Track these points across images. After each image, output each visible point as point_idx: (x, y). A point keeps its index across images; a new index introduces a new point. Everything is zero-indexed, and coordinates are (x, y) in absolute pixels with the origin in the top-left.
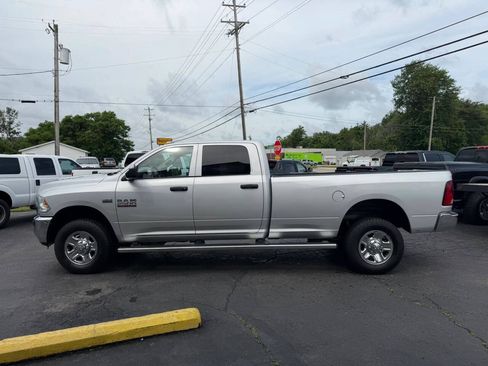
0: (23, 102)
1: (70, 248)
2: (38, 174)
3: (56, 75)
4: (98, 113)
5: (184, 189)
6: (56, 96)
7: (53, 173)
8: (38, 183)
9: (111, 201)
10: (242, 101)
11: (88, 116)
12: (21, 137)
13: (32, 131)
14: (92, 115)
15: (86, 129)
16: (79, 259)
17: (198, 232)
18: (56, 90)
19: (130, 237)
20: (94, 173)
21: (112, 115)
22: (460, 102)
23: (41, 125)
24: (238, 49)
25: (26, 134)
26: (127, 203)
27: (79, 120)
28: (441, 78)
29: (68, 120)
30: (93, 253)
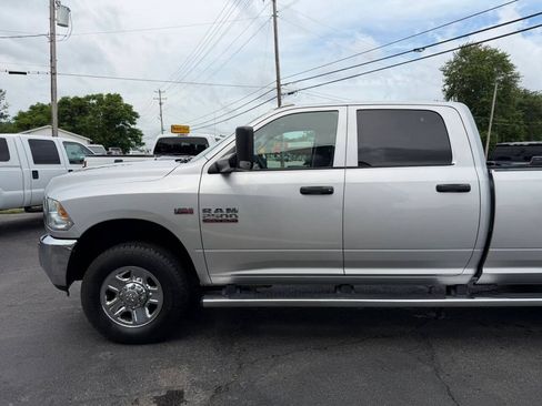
0: (10, 73)
1: (111, 295)
2: (36, 162)
3: (52, 41)
4: (101, 95)
5: (327, 191)
6: (53, 68)
7: (57, 161)
8: (35, 174)
9: (190, 212)
10: (278, 81)
11: (88, 98)
12: (9, 123)
13: (22, 115)
14: (94, 97)
15: (87, 114)
16: (127, 315)
17: (349, 271)
18: (53, 59)
19: (221, 278)
20: (116, 161)
21: (118, 98)
22: (518, 90)
23: (32, 107)
24: (275, 16)
25: (15, 118)
26: (222, 215)
27: (78, 103)
28: (501, 62)
29: (64, 102)
30: (152, 308)
